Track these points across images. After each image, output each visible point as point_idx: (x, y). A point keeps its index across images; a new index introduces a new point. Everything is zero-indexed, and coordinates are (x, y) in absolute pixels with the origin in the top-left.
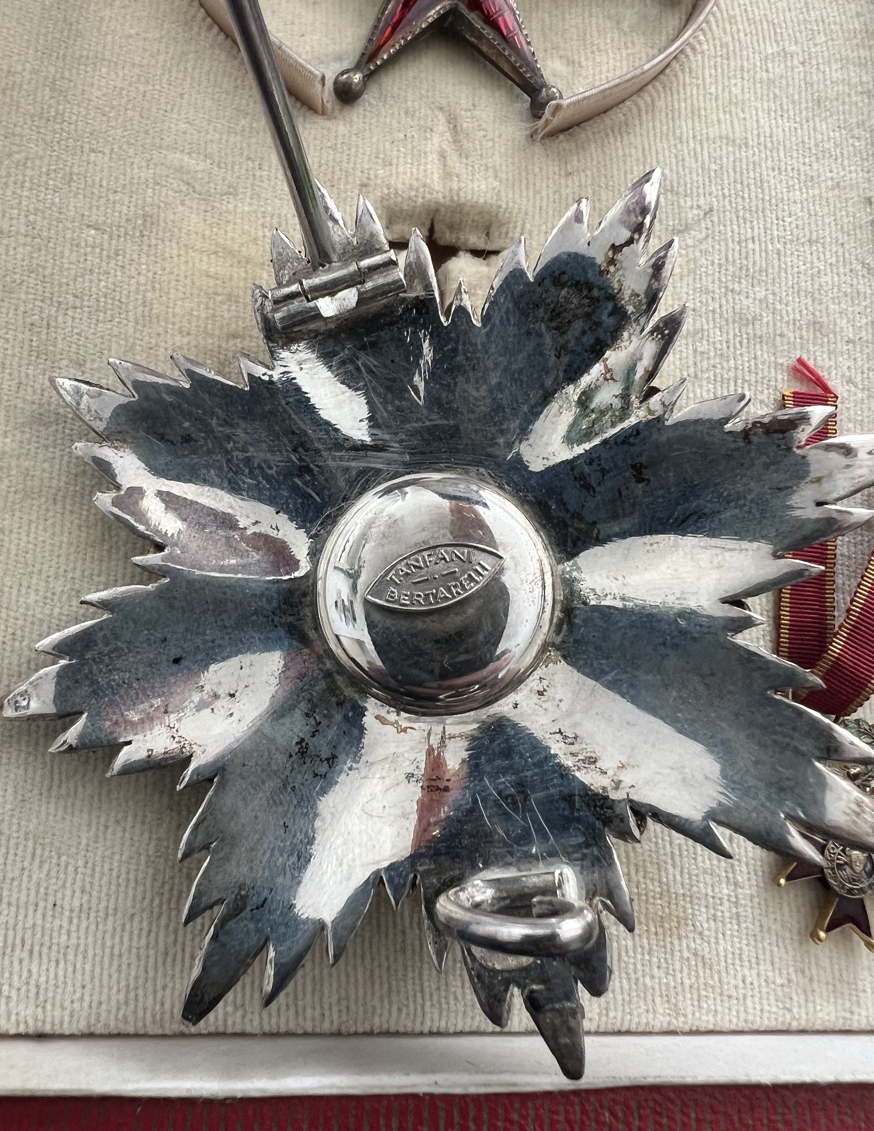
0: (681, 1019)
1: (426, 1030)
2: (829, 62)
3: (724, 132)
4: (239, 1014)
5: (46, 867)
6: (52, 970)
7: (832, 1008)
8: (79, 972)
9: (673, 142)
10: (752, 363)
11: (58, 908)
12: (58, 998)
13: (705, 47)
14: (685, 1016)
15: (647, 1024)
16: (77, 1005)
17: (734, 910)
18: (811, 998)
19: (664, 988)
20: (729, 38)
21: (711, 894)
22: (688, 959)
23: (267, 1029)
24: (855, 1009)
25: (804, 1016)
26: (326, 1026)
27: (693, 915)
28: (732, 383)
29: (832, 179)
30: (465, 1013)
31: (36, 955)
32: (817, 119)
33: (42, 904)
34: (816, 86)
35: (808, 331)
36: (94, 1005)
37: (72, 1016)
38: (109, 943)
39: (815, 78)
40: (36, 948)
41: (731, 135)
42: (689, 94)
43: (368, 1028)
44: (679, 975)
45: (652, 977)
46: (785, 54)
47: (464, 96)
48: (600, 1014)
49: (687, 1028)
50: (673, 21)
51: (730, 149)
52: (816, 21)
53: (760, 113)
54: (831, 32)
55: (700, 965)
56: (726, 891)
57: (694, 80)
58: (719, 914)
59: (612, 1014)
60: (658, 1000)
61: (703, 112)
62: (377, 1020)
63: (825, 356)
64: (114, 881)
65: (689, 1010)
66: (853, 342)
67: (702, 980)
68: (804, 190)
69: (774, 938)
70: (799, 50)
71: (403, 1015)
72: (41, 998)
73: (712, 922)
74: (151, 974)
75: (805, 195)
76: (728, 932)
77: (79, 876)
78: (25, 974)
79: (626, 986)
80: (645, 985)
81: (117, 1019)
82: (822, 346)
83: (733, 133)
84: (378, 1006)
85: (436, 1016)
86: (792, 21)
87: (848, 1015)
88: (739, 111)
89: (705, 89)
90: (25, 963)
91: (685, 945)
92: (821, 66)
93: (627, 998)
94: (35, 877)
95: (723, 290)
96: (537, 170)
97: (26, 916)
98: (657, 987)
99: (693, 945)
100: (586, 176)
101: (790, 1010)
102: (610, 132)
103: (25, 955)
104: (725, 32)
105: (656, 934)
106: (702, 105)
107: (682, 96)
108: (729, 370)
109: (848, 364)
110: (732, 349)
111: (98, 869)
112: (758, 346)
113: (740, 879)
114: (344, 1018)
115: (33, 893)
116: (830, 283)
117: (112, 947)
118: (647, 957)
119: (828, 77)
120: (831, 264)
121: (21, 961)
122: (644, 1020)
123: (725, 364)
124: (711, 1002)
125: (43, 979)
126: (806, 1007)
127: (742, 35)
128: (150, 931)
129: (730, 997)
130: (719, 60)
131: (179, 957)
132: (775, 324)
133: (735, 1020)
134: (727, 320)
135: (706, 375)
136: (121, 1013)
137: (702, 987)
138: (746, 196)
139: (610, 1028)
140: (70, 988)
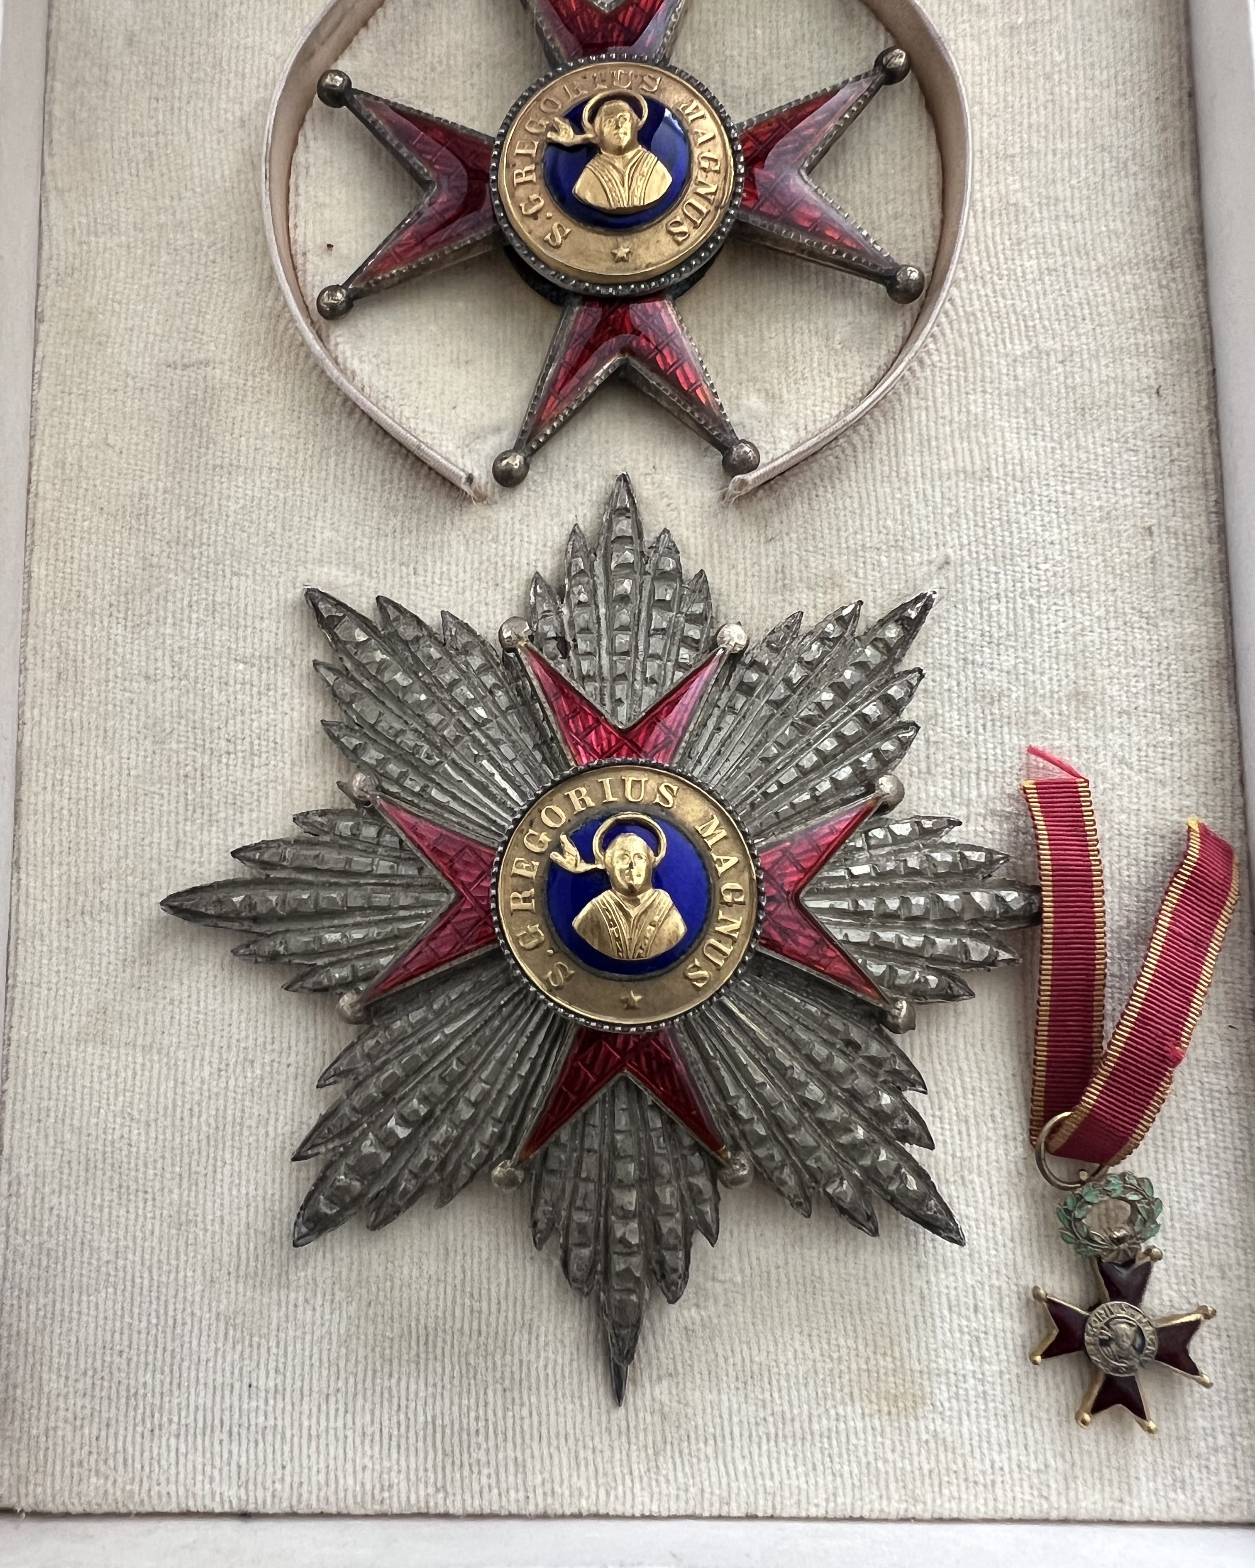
0: (920, 1507)
1: (638, 1514)
2: (1097, 357)
3: (961, 464)
4: (441, 1495)
5: (239, 1347)
6: (252, 1451)
7: (1098, 1496)
8: (278, 1453)
9: (897, 485)
10: (999, 751)
11: (253, 1389)
12: (260, 1479)
13: (936, 358)
14: (925, 1503)
15: (882, 1511)
16: (278, 1486)
17: (980, 1388)
18: (1073, 1485)
19: (899, 1472)
20: (967, 343)
21: (952, 1370)
22: (927, 1442)
23: (470, 1510)
24: (1127, 1499)
25: (1064, 1506)
26: (531, 1509)
27: (932, 1393)
28: (973, 776)
29: (1101, 508)
30: (678, 1497)
31: (235, 1436)
32: (1081, 433)
33: (237, 1385)
34: (1079, 390)
35: (1068, 705)
36: (295, 1486)
37: (274, 1496)
38: (306, 1423)
39: (1078, 380)
40: (235, 1430)
41: (969, 468)
42: (916, 420)
43: (575, 1510)
44: (916, 1460)
45: (886, 1461)
46: (1040, 353)
47: (641, 458)
48: (827, 1500)
49: (927, 1515)
50: (894, 331)
51: (969, 485)
52: (1080, 304)
53: (1007, 435)
54: (1099, 314)
55: (941, 1448)
56: (970, 1367)
57: (922, 403)
58: (961, 1392)
59: (840, 1500)
60: (892, 1487)
61: (934, 443)
62: (584, 1502)
63: (1091, 734)
64: (307, 1362)
65: (929, 1496)
66: (1128, 714)
67: (942, 1466)
68: (1064, 527)
69: (1028, 1419)
70: (1058, 346)
71: (612, 1498)
72: (243, 1478)
73: (954, 1401)
74: (350, 1454)
75: (1065, 533)
76: (973, 1413)
77: (273, 1357)
78: (226, 1455)
79: (856, 1471)
80: (877, 1469)
81: (318, 1500)
82: (1086, 721)
83: (973, 463)
84: (584, 1489)
85: (647, 1500)
86: (1049, 309)
87: (1118, 1505)
88: (980, 434)
89: (936, 411)
90: (225, 1443)
91: (923, 1428)
92: (1087, 364)
93: (857, 1483)
94: (229, 1359)
95: (961, 663)
96: (731, 539)
97: (223, 1397)
98: (891, 1472)
99: (932, 1427)
100: (791, 540)
101: (1047, 1499)
102: (818, 481)
103: (225, 1436)
104: (961, 336)
105: (889, 1413)
106: (933, 433)
107: (908, 425)
108: (970, 761)
109: (1120, 741)
110: (972, 735)
111: (290, 1349)
112: (1006, 729)
113: (986, 1353)
114: (549, 1500)
115: (228, 1374)
116: (1097, 642)
117: (310, 1428)
118: (879, 1439)
119: (1095, 376)
120: (1099, 618)
121: (221, 1442)
122: (877, 1506)
123: (965, 755)
124: (954, 1488)
125: (243, 1459)
126: (1067, 1494)
127: (983, 336)
128: (346, 1412)
129: (976, 1483)
130: (954, 372)
131: (377, 1438)
132: (1026, 699)
133: (982, 1509)
134: (966, 700)
135: (940, 770)
136: (322, 1494)
137: (943, 1471)
138: (990, 542)
139: (839, 1514)
140: (270, 1469)
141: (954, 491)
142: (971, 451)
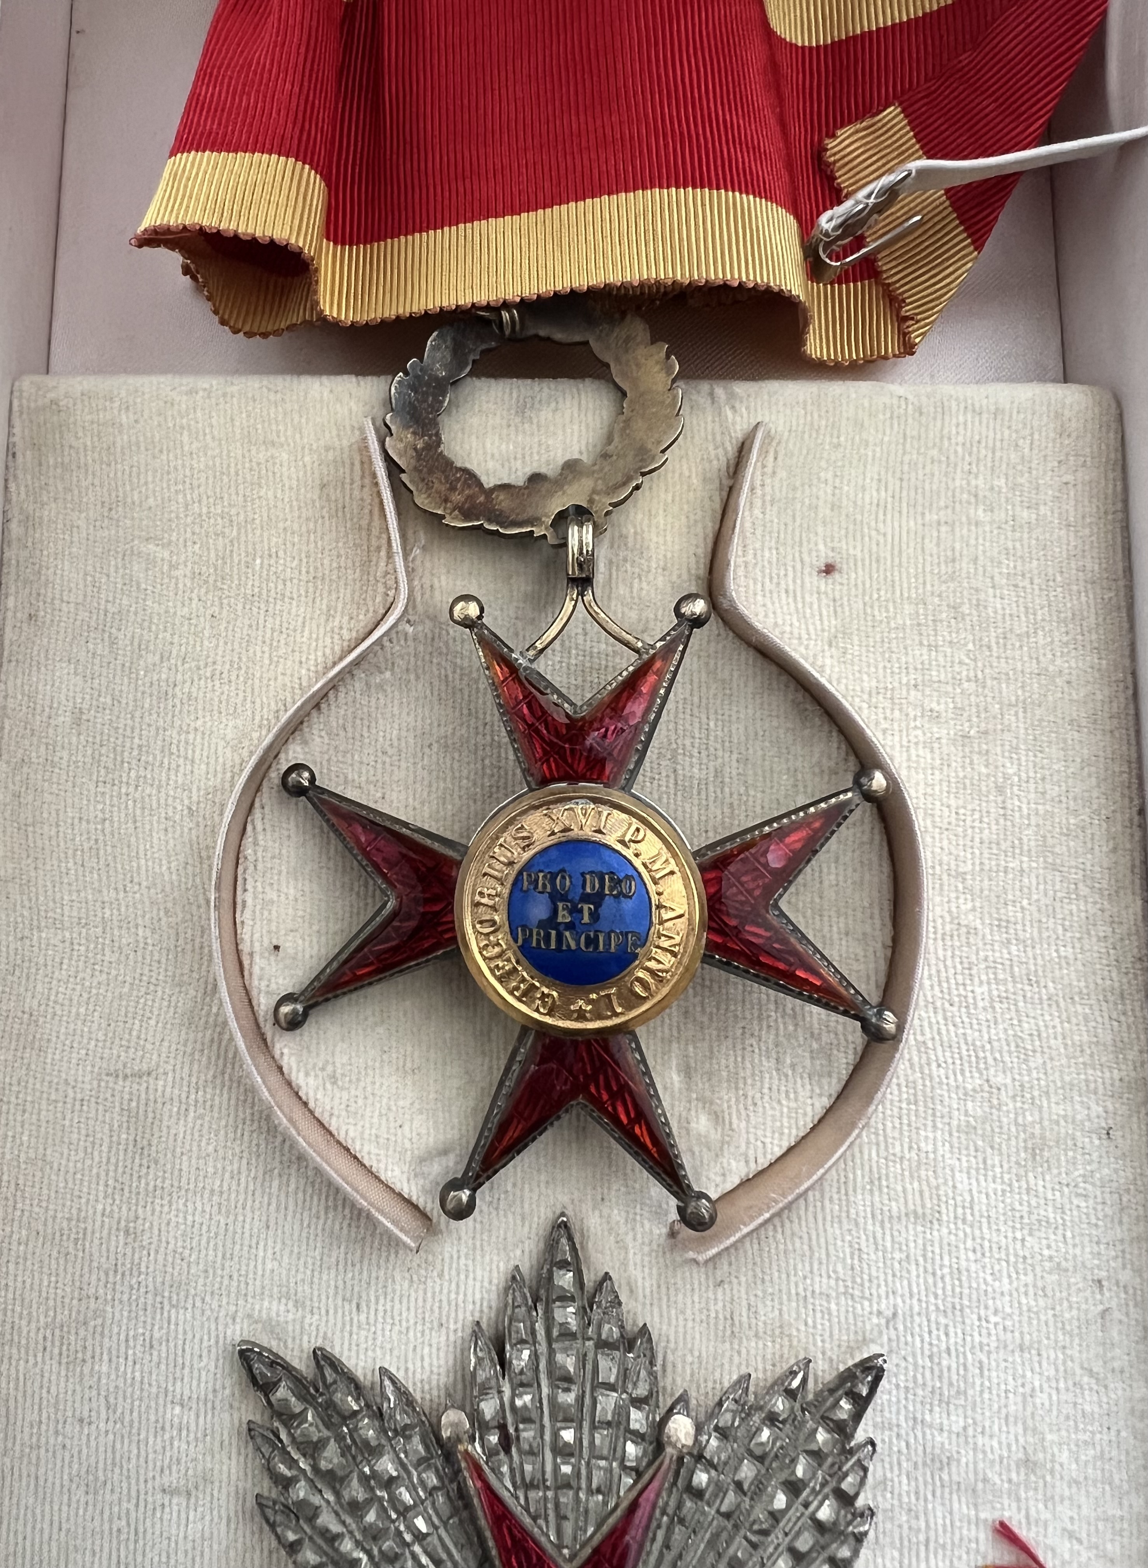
2: (1047, 1093)
9: (846, 1227)
10: (948, 1521)
32: (1031, 1175)
34: (1030, 1130)
39: (1029, 1117)
46: (992, 1087)
52: (1031, 1035)
61: (884, 1182)
63: (1041, 1505)
68: (1013, 1277)
96: (679, 1282)
100: (740, 1284)
110: (922, 1502)
112: (954, 1496)
116: (1046, 1403)
119: (1046, 1114)
120: (1049, 1377)
123: (914, 1524)
127: (934, 1066)
130: (905, 1105)
132: (976, 1464)
134: (916, 1463)
138: (939, 1291)
141: (904, 1235)
142: (921, 1192)
